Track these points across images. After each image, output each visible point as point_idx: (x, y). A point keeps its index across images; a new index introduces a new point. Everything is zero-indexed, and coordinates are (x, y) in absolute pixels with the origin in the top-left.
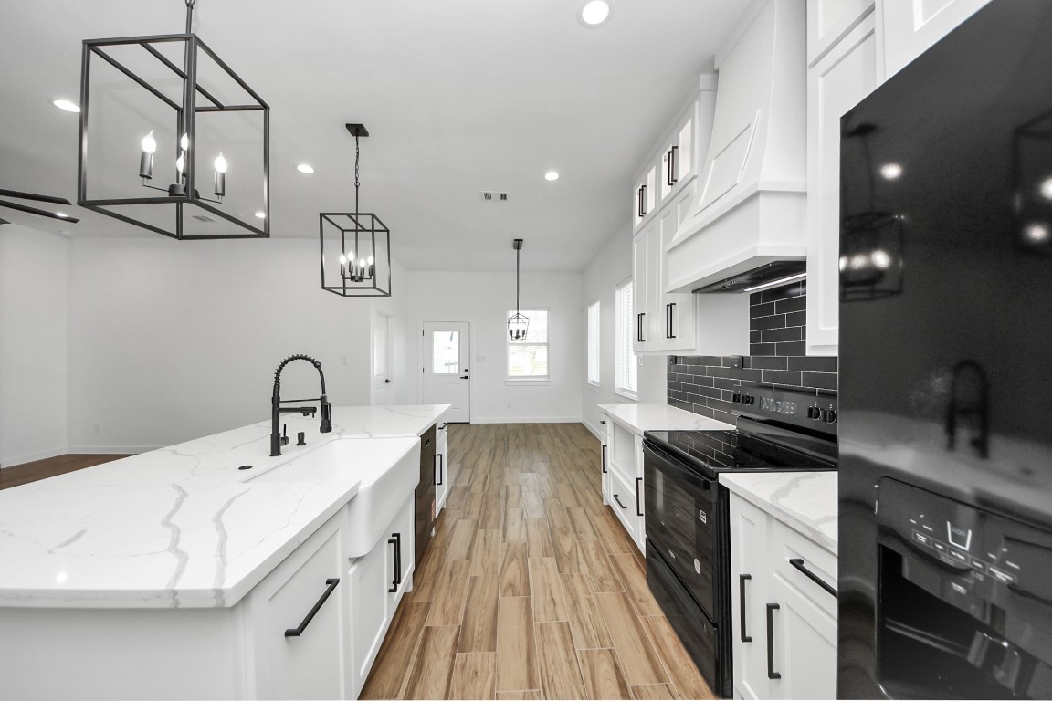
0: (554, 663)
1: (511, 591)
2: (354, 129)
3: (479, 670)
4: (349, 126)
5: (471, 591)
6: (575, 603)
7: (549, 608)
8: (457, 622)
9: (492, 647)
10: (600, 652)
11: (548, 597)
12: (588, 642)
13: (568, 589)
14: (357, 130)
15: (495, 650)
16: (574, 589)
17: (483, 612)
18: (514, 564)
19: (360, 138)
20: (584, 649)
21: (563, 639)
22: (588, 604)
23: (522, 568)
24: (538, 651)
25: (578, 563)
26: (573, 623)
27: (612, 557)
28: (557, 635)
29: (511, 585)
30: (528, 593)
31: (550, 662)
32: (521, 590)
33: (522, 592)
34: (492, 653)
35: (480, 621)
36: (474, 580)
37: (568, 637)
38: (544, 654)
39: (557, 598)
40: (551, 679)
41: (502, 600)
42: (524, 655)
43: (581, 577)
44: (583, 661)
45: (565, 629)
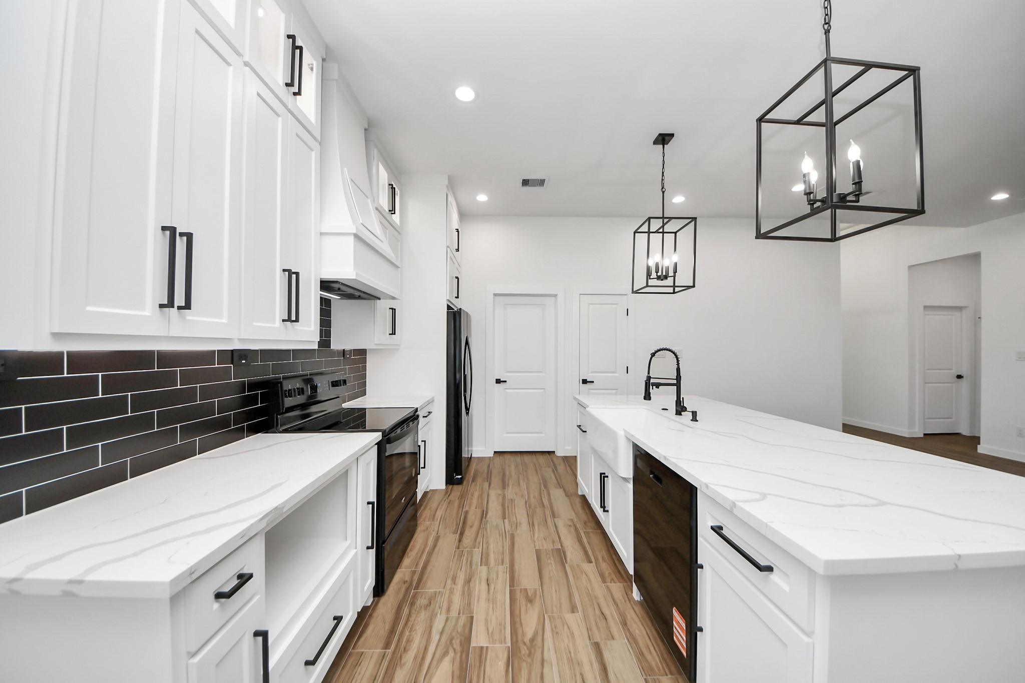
0: (498, 543)
1: (530, 595)
3: (544, 541)
5: (571, 596)
6: (468, 581)
7: (493, 576)
8: (569, 566)
9: (538, 552)
10: (466, 548)
11: (492, 587)
12: (471, 554)
13: (470, 595)
15: (536, 550)
16: (463, 594)
17: (552, 574)
18: (529, 633)
20: (476, 549)
21: (488, 555)
22: (457, 579)
23: (518, 625)
24: (507, 548)
25: (441, 634)
26: (477, 565)
27: (387, 646)
28: (492, 557)
29: (530, 601)
30: (512, 592)
31: (500, 544)
32: (519, 596)
33: (518, 592)
34: (537, 548)
35: (552, 567)
36: (573, 609)
37: (484, 556)
38: (503, 547)
39: (484, 586)
40: (501, 537)
41: (537, 585)
42: (516, 546)
43: (448, 610)
44: (479, 543)
45: (485, 560)
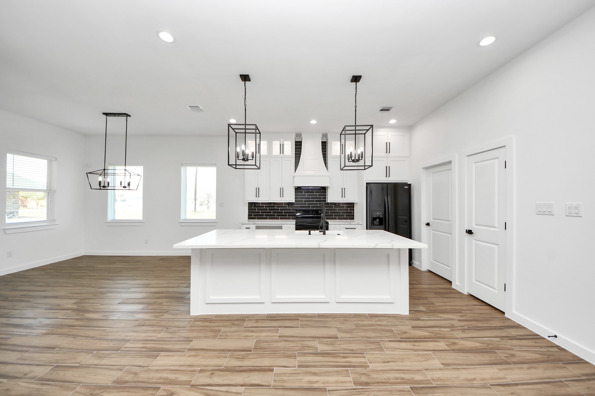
2: (243, 77)
4: (241, 76)
14: (245, 78)
19: (247, 82)
